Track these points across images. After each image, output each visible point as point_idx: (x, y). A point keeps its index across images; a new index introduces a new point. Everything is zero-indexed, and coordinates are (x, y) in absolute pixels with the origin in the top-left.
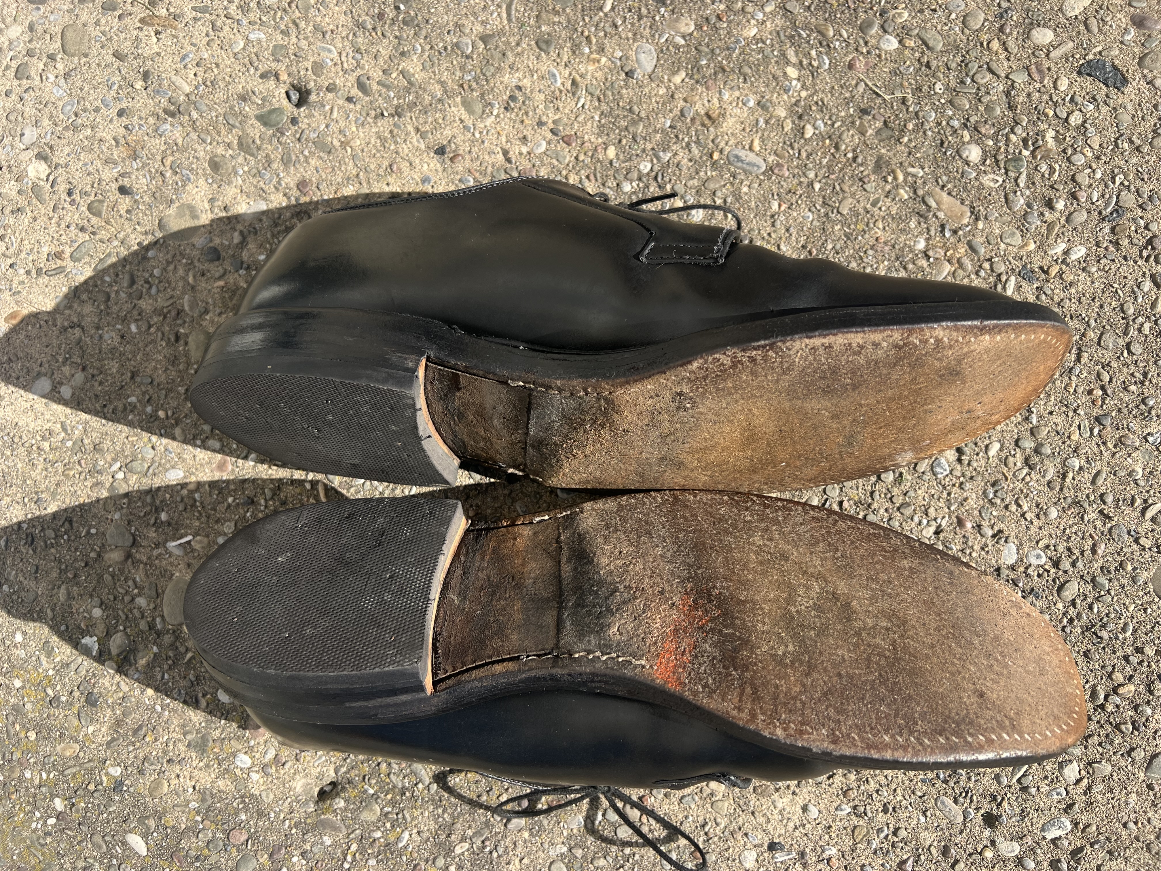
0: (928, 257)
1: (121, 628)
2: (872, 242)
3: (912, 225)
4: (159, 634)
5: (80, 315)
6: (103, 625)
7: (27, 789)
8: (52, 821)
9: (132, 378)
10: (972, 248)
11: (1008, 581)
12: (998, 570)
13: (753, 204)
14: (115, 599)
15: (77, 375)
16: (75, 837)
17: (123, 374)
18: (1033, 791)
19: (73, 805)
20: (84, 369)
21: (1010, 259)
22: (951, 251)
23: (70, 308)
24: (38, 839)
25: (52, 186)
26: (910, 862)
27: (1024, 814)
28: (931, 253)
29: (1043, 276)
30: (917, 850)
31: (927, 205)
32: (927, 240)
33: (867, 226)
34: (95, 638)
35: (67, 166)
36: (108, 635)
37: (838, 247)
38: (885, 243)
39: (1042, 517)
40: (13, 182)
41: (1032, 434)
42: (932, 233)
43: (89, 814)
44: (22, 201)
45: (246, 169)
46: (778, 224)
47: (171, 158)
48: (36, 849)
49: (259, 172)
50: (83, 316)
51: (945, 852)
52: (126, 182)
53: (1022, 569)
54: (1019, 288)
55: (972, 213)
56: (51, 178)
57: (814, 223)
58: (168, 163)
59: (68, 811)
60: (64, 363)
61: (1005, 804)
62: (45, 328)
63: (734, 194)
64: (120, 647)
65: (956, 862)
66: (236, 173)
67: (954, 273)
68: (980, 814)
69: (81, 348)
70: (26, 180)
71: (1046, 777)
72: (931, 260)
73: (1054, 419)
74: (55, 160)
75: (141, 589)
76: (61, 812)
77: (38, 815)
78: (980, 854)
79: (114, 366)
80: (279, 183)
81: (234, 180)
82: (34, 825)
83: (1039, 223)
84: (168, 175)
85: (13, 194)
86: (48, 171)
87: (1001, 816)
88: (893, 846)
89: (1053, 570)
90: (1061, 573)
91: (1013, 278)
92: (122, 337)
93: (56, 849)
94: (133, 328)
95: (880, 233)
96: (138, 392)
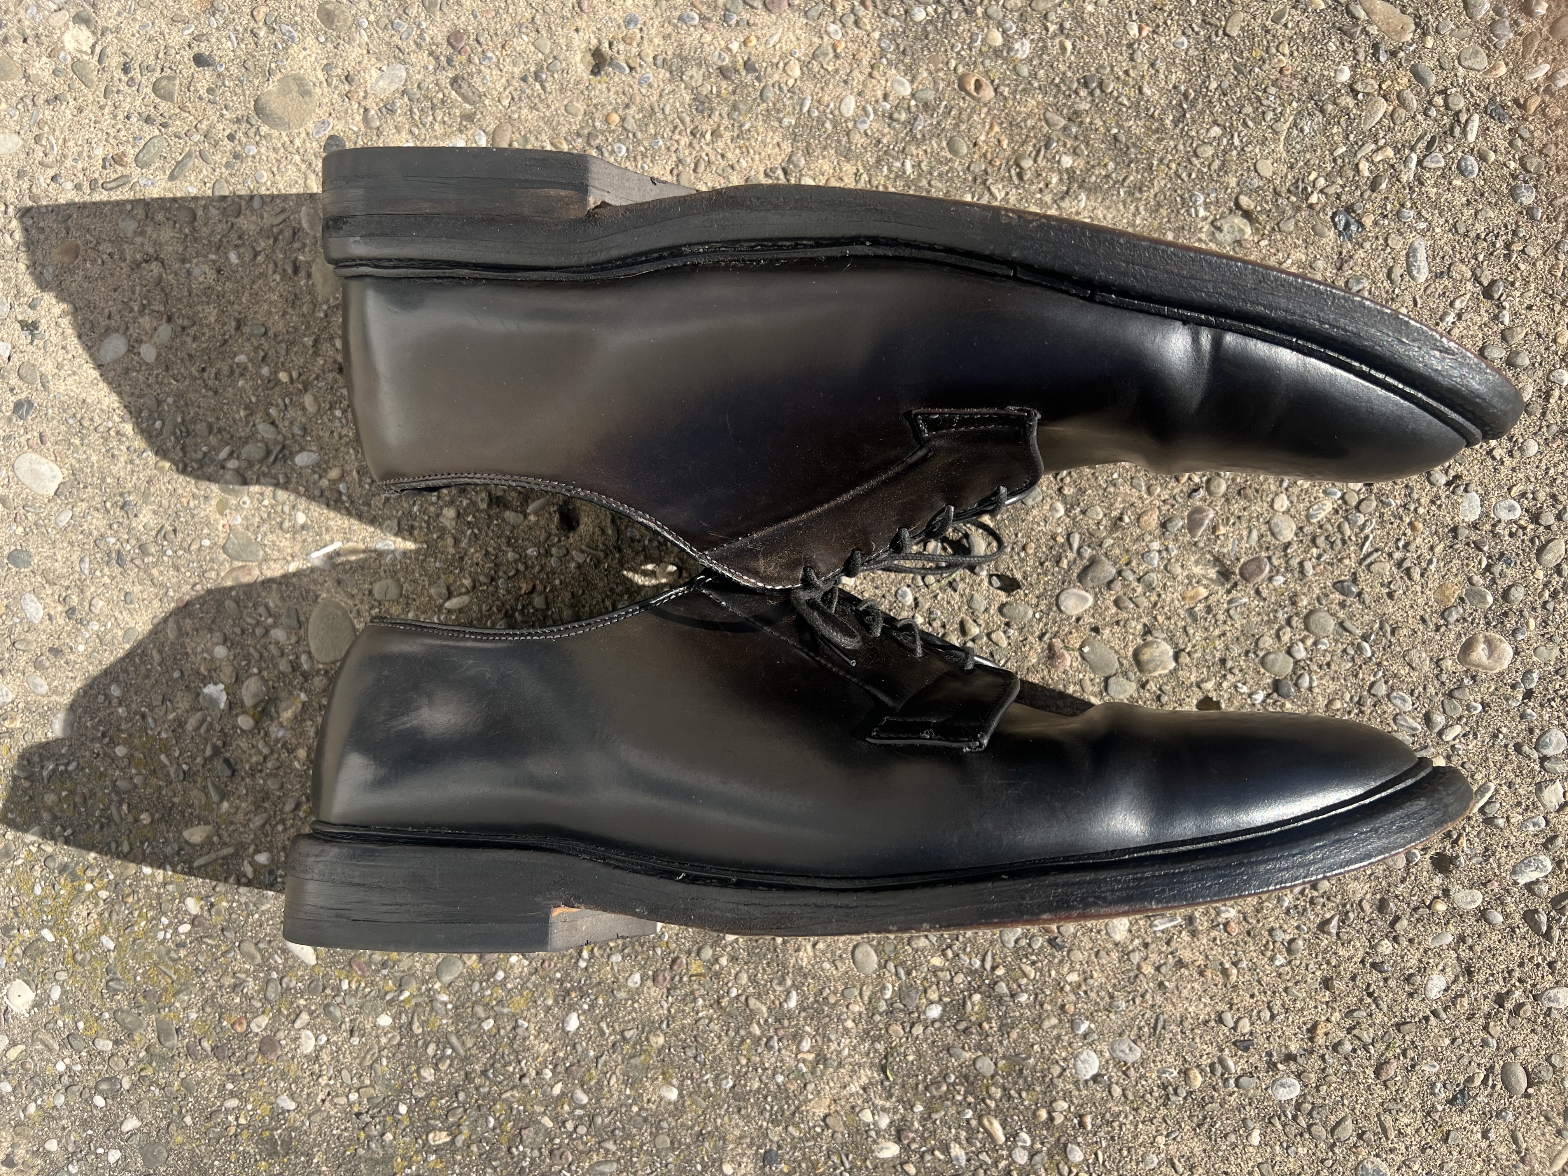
0: (1355, 93)
1: (255, 670)
2: (1275, 74)
3: (1332, 47)
4: (306, 676)
5: (156, 243)
6: (230, 669)
7: (147, 888)
8: (185, 928)
9: (238, 328)
10: (1418, 76)
11: (1468, 544)
12: (1455, 530)
13: (1101, 30)
14: (243, 632)
15: (161, 329)
16: (217, 947)
17: (224, 324)
18: (1501, 822)
19: (212, 905)
20: (169, 320)
21: (1473, 89)
22: (1389, 82)
23: (142, 233)
24: (169, 951)
25: (100, 61)
26: (1334, 922)
27: (1488, 853)
28: (1359, 87)
29: (1518, 113)
30: (1344, 906)
31: (1353, 17)
32: (1354, 68)
33: (1267, 52)
34: (221, 686)
35: (118, 29)
36: (238, 680)
37: (1225, 85)
38: (1294, 76)
39: (1517, 454)
40: (44, 59)
41: (1504, 338)
42: (1361, 57)
43: (234, 916)
44: (60, 86)
45: (372, 18)
46: (1138, 57)
47: (264, 9)
48: (166, 966)
49: (392, 23)
50: (161, 245)
51: (1382, 906)
52: (203, 48)
53: (1488, 527)
54: (1484, 131)
55: (1417, 25)
56: (98, 49)
57: (1191, 52)
58: (260, 17)
59: (206, 914)
60: (141, 313)
61: (1463, 841)
62: (109, 265)
63: (1073, 14)
64: (255, 696)
65: (1397, 919)
66: (359, 25)
67: (1392, 115)
68: (1428, 856)
69: (163, 290)
70: (62, 54)
71: (1519, 804)
72: (1360, 96)
73: (1534, 315)
74: (101, 23)
75: (276, 617)
76: (196, 917)
77: (165, 920)
78: (1429, 907)
79: (210, 313)
80: (421, 36)
81: (356, 36)
82: (161, 935)
83: (1511, 36)
84: (262, 34)
85: (47, 75)
86: (92, 41)
87: (1457, 857)
88: (1312, 902)
89: (1532, 526)
90: (1541, 529)
91: (1476, 117)
92: (219, 271)
93: (193, 964)
94: (233, 257)
95: (1285, 61)
96: (248, 347)
